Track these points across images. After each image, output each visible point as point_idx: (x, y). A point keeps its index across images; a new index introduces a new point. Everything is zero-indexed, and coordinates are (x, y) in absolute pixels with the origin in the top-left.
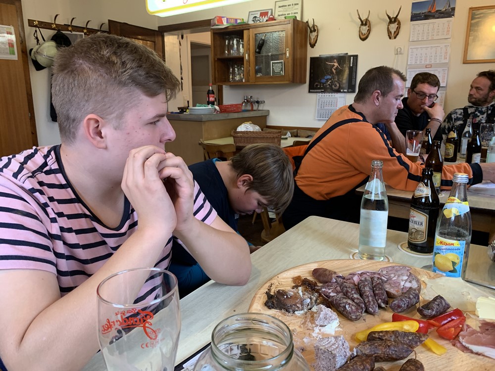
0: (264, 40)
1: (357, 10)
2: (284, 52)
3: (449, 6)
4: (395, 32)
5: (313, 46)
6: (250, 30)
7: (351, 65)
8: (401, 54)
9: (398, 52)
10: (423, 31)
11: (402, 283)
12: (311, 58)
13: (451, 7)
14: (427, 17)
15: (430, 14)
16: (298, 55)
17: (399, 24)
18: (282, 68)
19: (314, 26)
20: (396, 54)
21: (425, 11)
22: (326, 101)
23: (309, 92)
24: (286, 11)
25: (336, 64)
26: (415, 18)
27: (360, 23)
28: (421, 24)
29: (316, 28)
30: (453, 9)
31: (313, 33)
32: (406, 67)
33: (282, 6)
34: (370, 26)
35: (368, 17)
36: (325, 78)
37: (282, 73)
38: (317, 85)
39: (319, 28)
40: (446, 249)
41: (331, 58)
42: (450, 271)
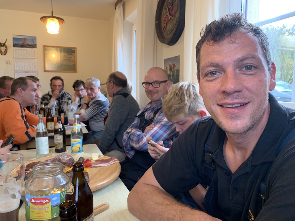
3: (33, 43)
4: (4, 52)
8: (10, 64)
9: (8, 63)
10: (21, 53)
11: (66, 159)
13: (35, 43)
14: (22, 46)
15: (23, 45)
17: (6, 47)
20: (7, 64)
21: (21, 43)
26: (15, 45)
28: (20, 49)
30: (36, 45)
32: (14, 72)
40: (76, 143)
42: (79, 151)
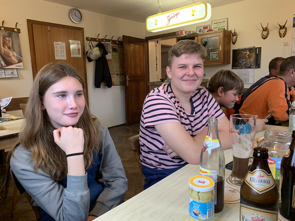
0: (206, 42)
1: (261, 23)
2: (218, 47)
4: (283, 34)
5: (234, 43)
6: (199, 36)
7: (257, 53)
9: (286, 45)
12: (233, 50)
16: (226, 49)
17: (286, 29)
18: (217, 56)
19: (235, 32)
20: (284, 46)
22: (242, 73)
23: (232, 68)
24: (218, 25)
25: (248, 53)
27: (263, 30)
29: (236, 34)
31: (234, 37)
32: (291, 53)
33: (216, 23)
34: (268, 31)
35: (267, 26)
36: (242, 60)
37: (217, 59)
38: (237, 65)
39: (237, 34)
41: (245, 50)
